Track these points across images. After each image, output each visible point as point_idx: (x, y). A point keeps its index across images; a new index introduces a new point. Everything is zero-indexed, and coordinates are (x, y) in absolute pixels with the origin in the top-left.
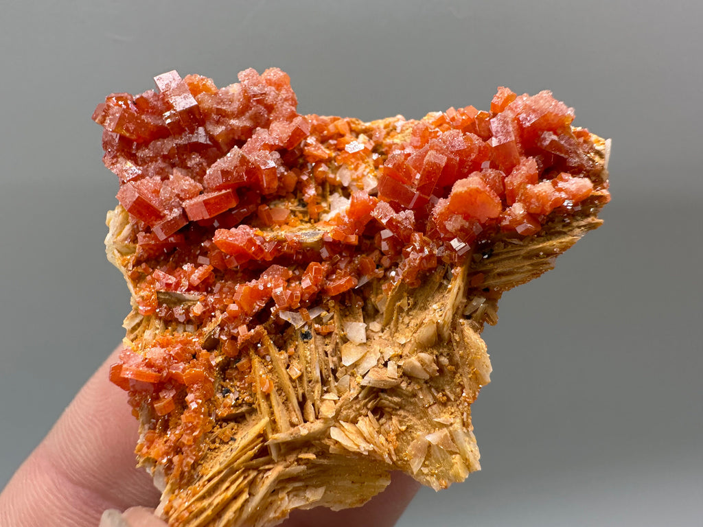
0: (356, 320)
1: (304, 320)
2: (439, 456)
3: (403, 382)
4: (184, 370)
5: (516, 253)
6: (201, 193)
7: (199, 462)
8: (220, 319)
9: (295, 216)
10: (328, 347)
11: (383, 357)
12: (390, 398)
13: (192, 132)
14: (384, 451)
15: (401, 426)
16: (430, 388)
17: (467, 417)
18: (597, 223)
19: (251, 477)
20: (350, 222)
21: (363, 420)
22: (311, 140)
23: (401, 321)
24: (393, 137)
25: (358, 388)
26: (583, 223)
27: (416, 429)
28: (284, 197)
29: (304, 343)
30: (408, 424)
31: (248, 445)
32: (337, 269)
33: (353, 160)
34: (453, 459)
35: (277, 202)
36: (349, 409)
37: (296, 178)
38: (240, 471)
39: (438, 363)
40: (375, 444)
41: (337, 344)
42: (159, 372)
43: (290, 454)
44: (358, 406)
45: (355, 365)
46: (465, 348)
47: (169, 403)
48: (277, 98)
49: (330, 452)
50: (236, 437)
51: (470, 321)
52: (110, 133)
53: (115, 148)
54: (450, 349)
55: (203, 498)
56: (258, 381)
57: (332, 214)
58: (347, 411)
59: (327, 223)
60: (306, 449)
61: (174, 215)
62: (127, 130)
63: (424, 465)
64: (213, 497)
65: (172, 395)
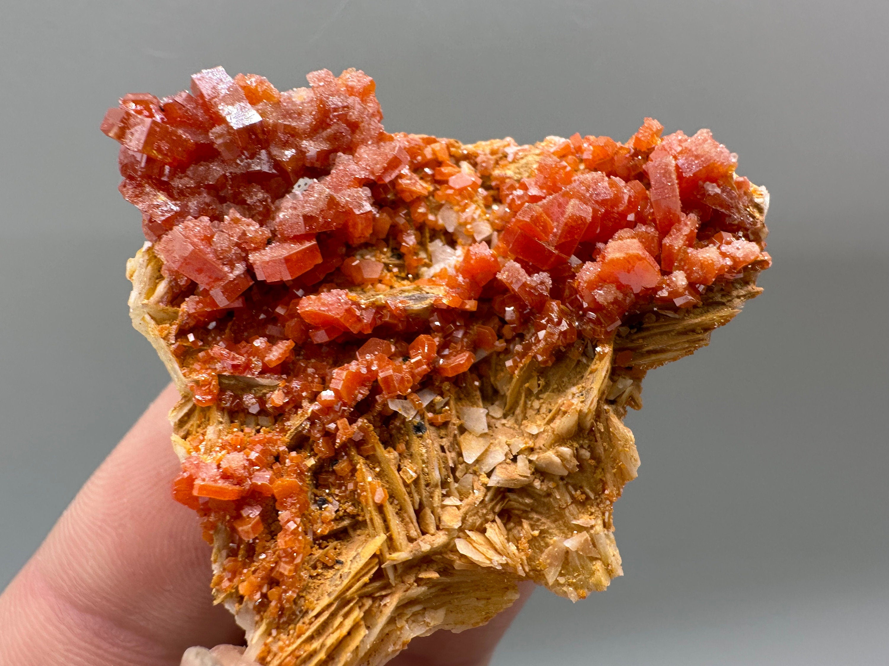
0: (474, 404)
1: (415, 408)
2: (578, 563)
3: (537, 480)
4: (271, 481)
5: (671, 328)
6: (269, 242)
7: (301, 594)
8: (310, 411)
9: (390, 271)
10: (444, 440)
11: (510, 450)
12: (520, 500)
13: (252, 156)
14: (518, 562)
15: (533, 530)
16: (566, 485)
17: (609, 517)
18: (758, 292)
19: (367, 607)
20: (466, 283)
21: (491, 527)
22: (405, 170)
23: (529, 406)
24: (504, 166)
25: (483, 489)
26: (742, 292)
27: (551, 534)
28: (372, 245)
29: (418, 437)
30: (542, 528)
31: (362, 569)
32: (450, 341)
33: (458, 198)
34: (594, 565)
35: (364, 251)
36: (474, 515)
37: (391, 222)
38: (355, 602)
39: (577, 456)
40: (508, 555)
41: (455, 436)
42: (239, 484)
43: (408, 574)
44: (485, 511)
45: (477, 461)
46: (610, 439)
47: (257, 523)
48: (363, 113)
49: (456, 568)
50: (341, 559)
51: (614, 407)
52: (131, 153)
53: (139, 173)
54: (590, 441)
55: (311, 638)
56: (369, 490)
57: (436, 269)
58: (473, 518)
59: (431, 281)
60: (424, 566)
61: (237, 272)
62: (159, 150)
63: (561, 575)
64: (325, 637)
65: (258, 513)
